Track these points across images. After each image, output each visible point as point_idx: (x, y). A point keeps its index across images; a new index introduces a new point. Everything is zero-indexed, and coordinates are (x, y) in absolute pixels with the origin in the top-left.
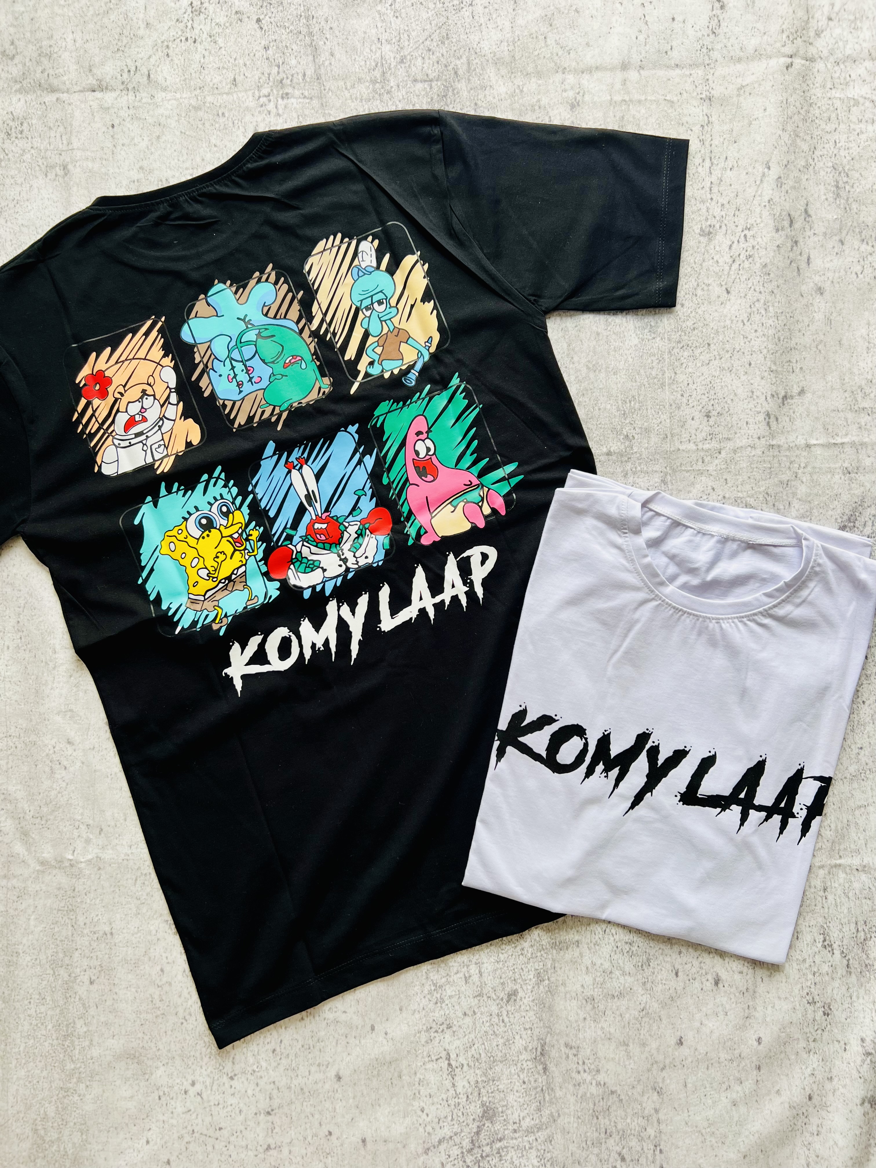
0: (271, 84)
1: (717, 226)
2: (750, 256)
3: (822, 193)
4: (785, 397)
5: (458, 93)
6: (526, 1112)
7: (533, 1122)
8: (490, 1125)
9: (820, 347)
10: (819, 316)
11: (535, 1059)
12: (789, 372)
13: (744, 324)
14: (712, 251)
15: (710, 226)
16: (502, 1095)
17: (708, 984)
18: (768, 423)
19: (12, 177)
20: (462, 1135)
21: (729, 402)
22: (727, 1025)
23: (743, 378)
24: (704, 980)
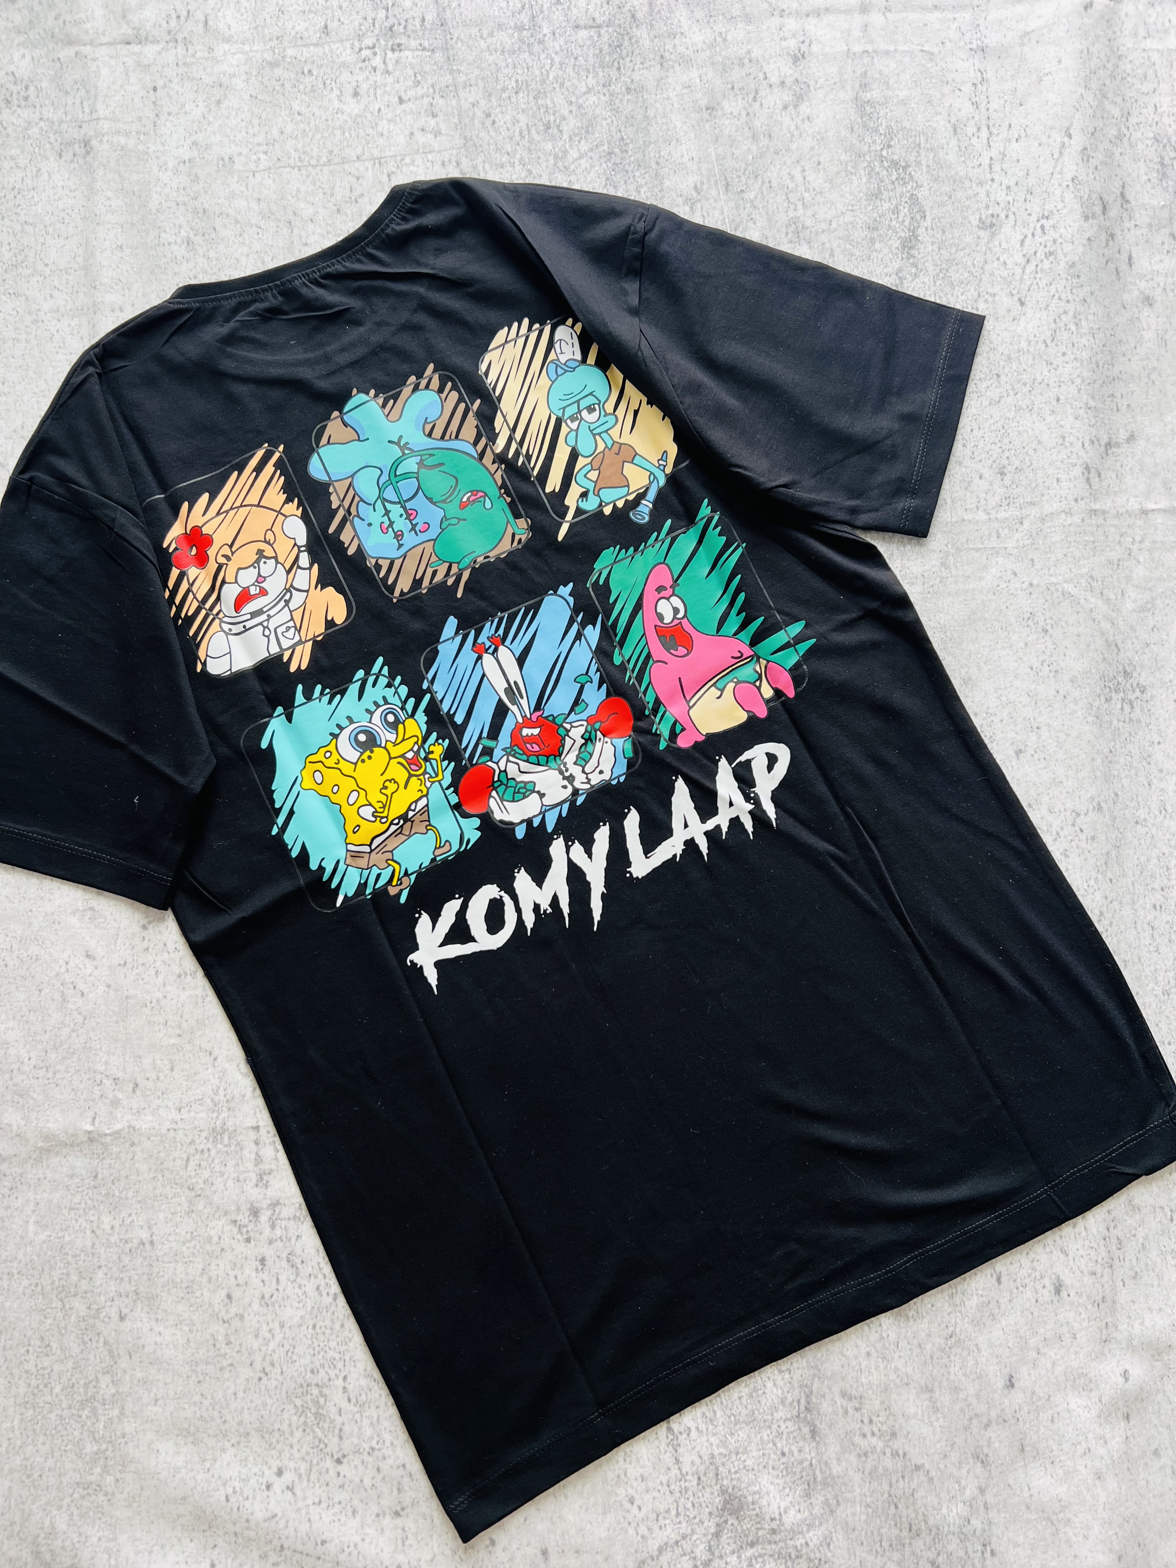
0: (376, 32)
1: (1003, 215)
2: (1051, 254)
3: (1142, 173)
4: (1109, 445)
5: (637, 42)
6: (789, 1499)
7: (799, 1516)
8: (736, 1523)
9: (1153, 377)
10: (1149, 335)
11: (798, 1417)
12: (1112, 410)
13: (1047, 346)
14: (995, 250)
15: (993, 216)
16: (751, 1475)
17: (1045, 1292)
18: (1088, 480)
19: (12, 158)
20: (694, 1538)
21: (1031, 452)
22: (1076, 1353)
23: (1049, 419)
24: (1039, 1287)
